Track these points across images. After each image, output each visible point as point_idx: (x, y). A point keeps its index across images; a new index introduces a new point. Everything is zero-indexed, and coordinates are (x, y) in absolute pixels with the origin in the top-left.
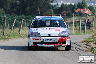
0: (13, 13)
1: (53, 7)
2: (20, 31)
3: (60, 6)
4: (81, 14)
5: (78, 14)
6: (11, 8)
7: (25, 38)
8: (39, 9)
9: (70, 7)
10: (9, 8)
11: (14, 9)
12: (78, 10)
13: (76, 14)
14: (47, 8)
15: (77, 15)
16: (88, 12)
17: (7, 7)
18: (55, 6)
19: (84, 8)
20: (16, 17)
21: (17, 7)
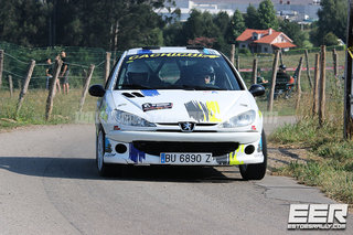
0: (24, 40)
1: (161, 24)
2: (49, 101)
4: (255, 47)
5: (246, 48)
6: (20, 23)
7: (65, 127)
8: (115, 29)
9: (219, 25)
10: (12, 23)
11: (28, 25)
12: (248, 34)
13: (240, 47)
14: (141, 26)
15: (242, 52)
16: (278, 40)
17: (4, 17)
19: (267, 28)
20: (34, 53)
21: (41, 19)
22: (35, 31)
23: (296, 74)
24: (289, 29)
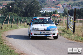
1: (41, 13)
3: (44, 13)
4: (55, 17)
5: (53, 17)
6: (21, 13)
8: (34, 14)
9: (49, 13)
10: (20, 14)
12: (53, 15)
14: (38, 14)
17: (18, 13)
18: (42, 13)
19: (56, 14)
20: (23, 18)
21: (24, 13)
22: (23, 14)
23: (60, 21)
24: (59, 14)
